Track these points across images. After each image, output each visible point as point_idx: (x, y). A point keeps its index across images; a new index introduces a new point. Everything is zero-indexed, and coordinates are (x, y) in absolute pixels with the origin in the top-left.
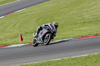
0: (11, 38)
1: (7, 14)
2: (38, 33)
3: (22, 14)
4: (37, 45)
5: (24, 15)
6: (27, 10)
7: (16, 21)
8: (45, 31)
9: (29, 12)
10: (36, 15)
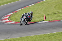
0: (39, 17)
2: (22, 18)
5: (47, 3)
7: (42, 7)
9: (50, 1)
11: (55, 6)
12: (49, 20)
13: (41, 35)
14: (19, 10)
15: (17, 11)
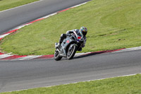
1: (61, 10)
3: (82, 10)
4: (59, 58)
6: (89, 5)
8: (68, 40)
9: (92, 7)
10: (101, 12)
11: (102, 19)
12: (89, 51)
13: (72, 85)
14: (20, 27)
15: (16, 31)
